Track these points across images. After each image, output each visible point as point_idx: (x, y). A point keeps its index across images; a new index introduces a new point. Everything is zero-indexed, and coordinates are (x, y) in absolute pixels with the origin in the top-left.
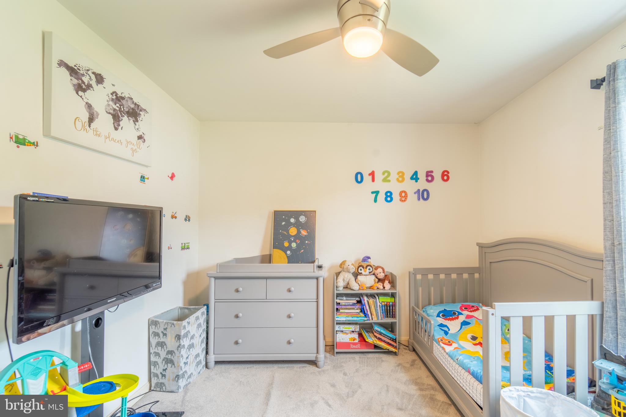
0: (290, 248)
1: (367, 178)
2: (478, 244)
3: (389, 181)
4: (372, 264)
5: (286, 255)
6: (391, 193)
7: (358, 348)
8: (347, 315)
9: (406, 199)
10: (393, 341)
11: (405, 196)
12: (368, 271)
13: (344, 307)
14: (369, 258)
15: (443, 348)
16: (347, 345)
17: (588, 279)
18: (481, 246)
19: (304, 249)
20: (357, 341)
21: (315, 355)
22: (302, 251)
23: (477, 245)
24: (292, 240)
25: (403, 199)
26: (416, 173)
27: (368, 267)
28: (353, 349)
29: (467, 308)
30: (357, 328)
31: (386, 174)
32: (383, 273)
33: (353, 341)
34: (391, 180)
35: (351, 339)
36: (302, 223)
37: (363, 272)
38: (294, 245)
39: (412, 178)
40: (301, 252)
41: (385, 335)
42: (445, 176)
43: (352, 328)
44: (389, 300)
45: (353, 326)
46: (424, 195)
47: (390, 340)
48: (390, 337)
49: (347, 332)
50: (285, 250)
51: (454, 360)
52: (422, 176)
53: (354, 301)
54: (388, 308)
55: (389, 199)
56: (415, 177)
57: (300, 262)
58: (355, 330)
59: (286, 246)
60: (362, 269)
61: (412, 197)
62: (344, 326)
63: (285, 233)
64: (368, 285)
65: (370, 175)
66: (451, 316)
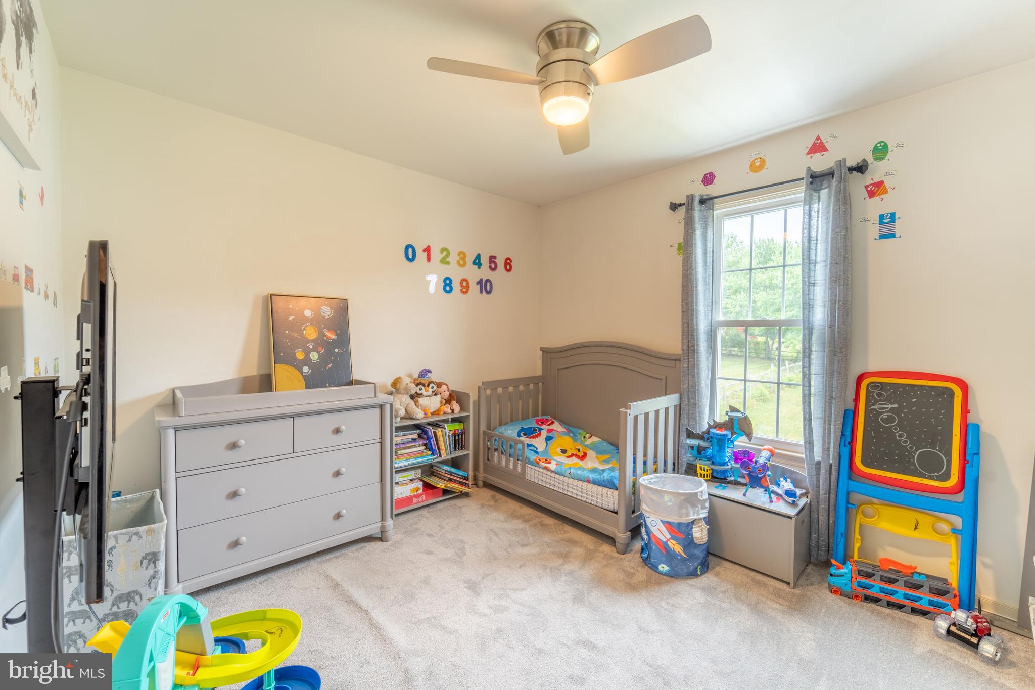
0: (307, 361)
1: (421, 256)
2: (542, 349)
3: (448, 263)
4: (434, 379)
5: (302, 374)
6: (451, 281)
7: (423, 501)
8: (408, 457)
9: (468, 290)
10: (465, 479)
11: (466, 286)
12: (430, 390)
13: (403, 446)
14: (429, 371)
15: (546, 468)
16: (408, 500)
17: (663, 376)
18: (545, 351)
19: (332, 362)
20: (421, 491)
21: (379, 524)
22: (330, 366)
23: (541, 351)
24: (311, 347)
25: (465, 290)
26: (478, 257)
27: (431, 385)
28: (417, 503)
29: (543, 422)
30: (418, 473)
31: (445, 253)
32: (448, 391)
33: (416, 493)
34: (451, 262)
35: (413, 490)
36: (326, 318)
37: (423, 391)
38: (314, 356)
39: (474, 263)
40: (327, 368)
41: (456, 474)
42: (508, 263)
43: (411, 475)
44: (457, 427)
45: (413, 472)
46: (485, 286)
47: (462, 478)
48: (461, 476)
49: (404, 482)
50: (298, 365)
51: (566, 475)
52: (485, 261)
53: (414, 435)
54: (457, 437)
55: (448, 288)
56: (477, 262)
57: (328, 385)
58: (416, 476)
59: (301, 359)
60: (423, 388)
61: (474, 288)
62: (400, 474)
63: (296, 335)
64: (432, 410)
65: (424, 250)
66: (533, 433)
